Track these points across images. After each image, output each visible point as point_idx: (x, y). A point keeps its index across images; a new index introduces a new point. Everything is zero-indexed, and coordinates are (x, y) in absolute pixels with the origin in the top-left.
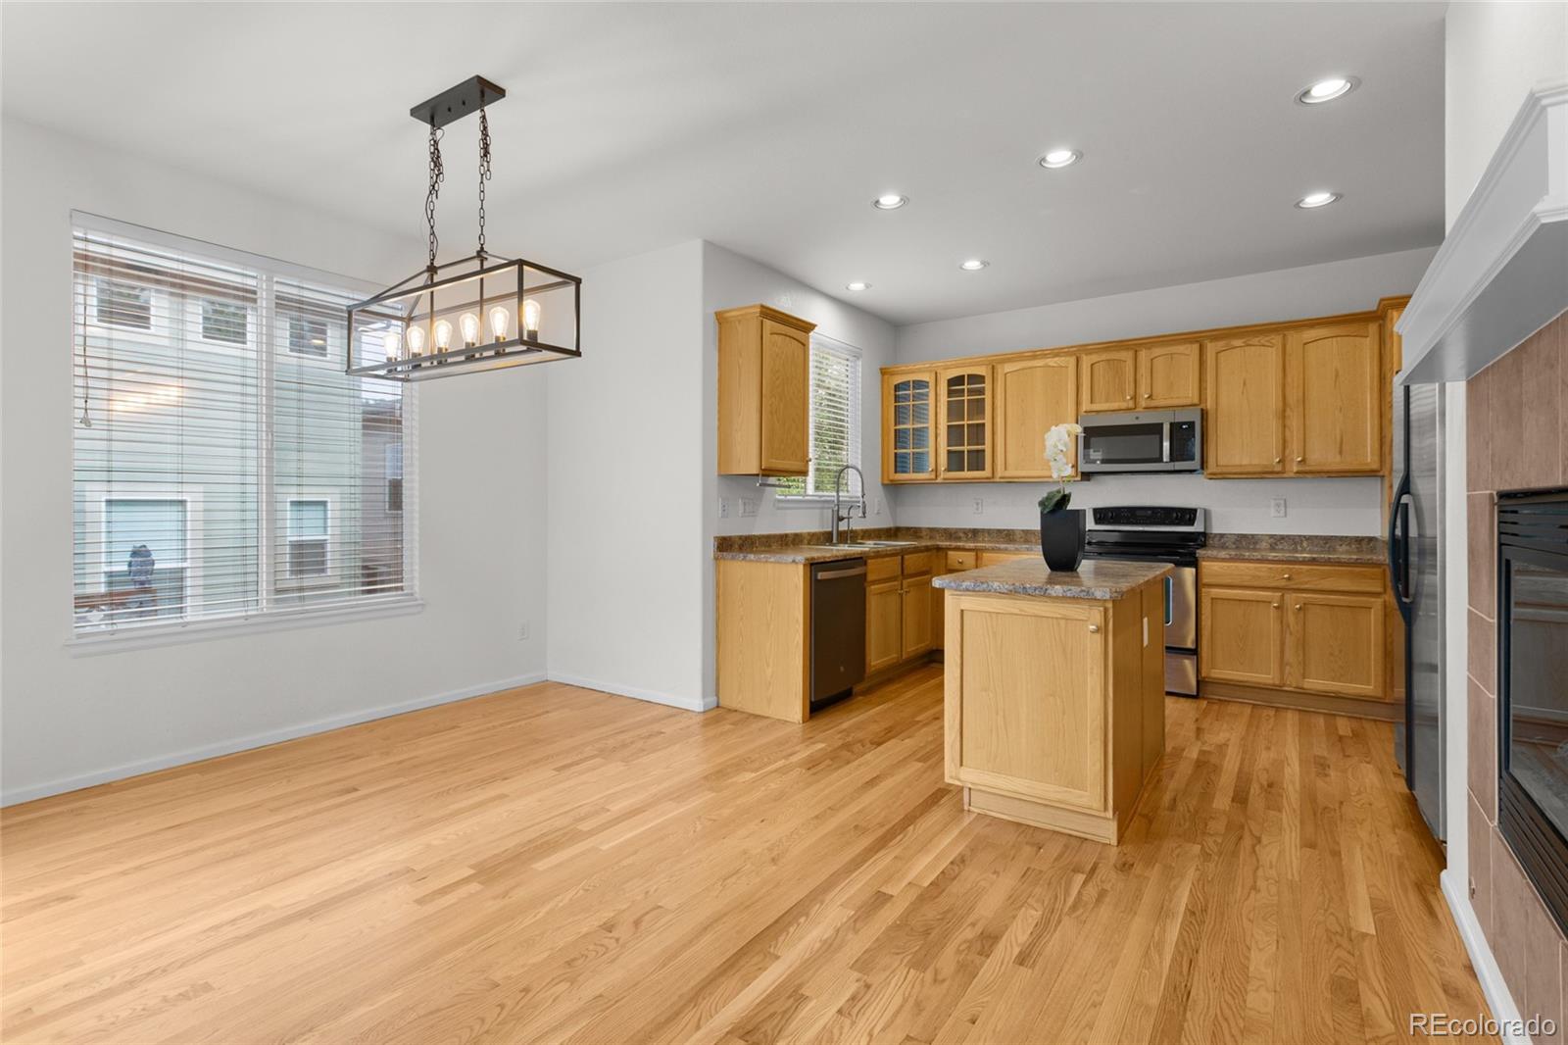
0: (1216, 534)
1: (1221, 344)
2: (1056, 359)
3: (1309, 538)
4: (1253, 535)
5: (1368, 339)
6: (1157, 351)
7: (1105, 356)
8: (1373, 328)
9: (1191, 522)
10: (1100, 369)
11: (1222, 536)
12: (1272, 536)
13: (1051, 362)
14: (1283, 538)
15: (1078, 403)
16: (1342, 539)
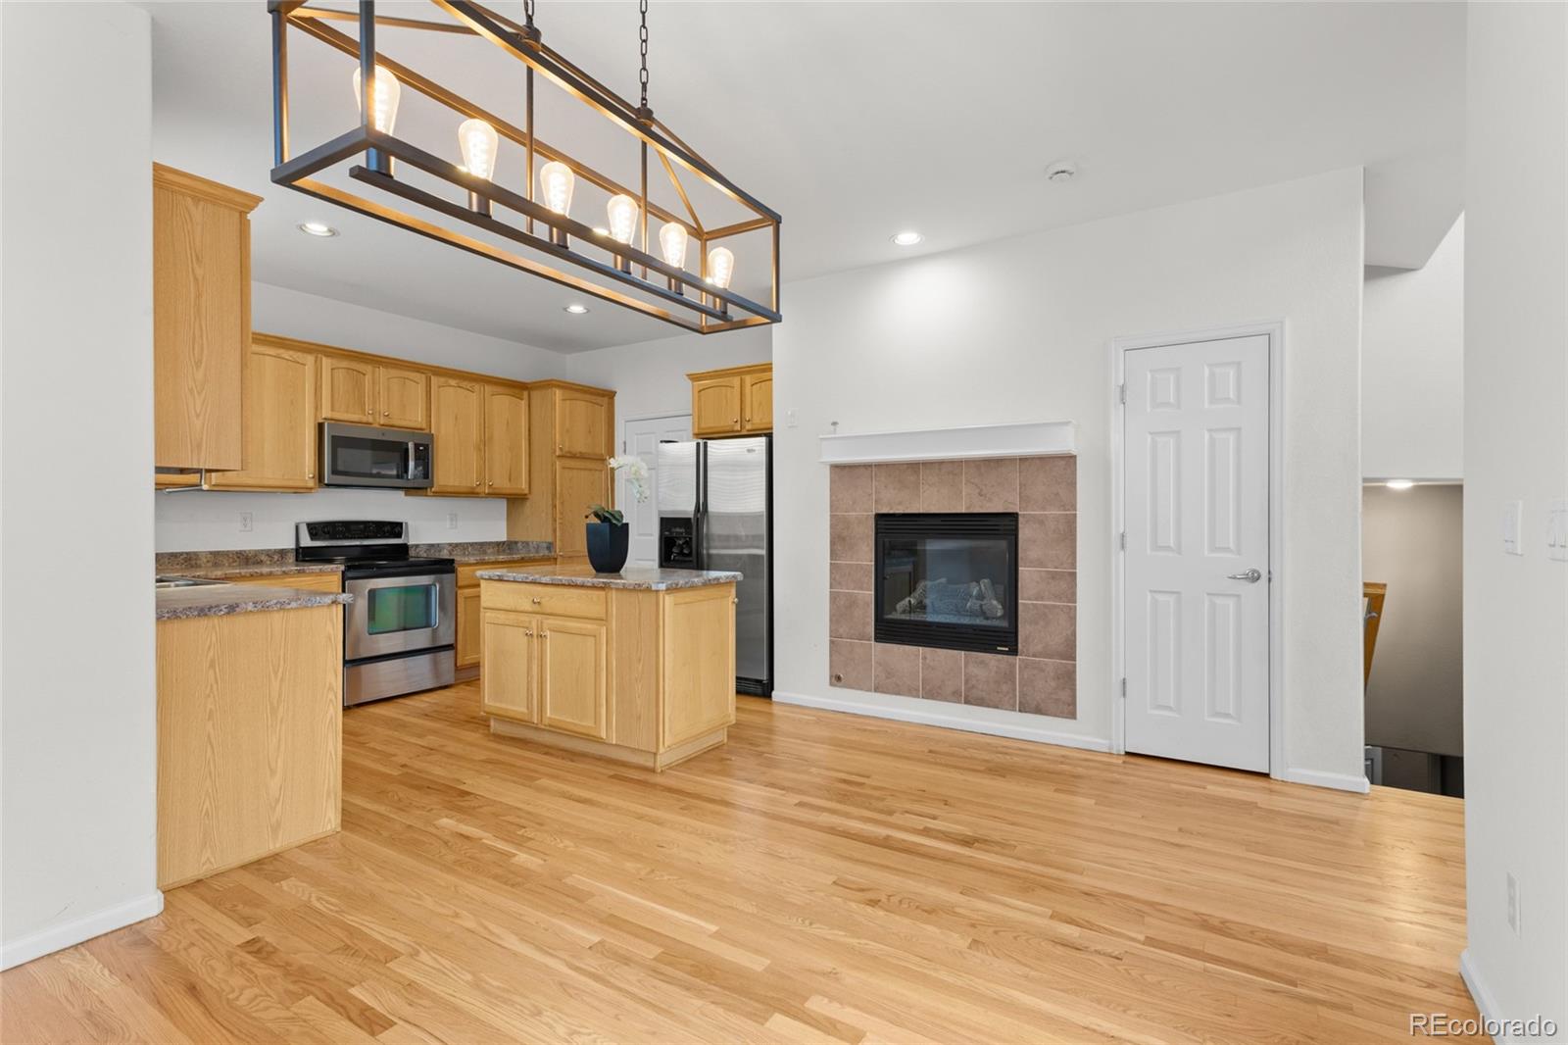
0: (413, 546)
1: (442, 380)
2: (291, 353)
3: (472, 544)
4: (438, 545)
5: (523, 402)
6: (394, 372)
7: (345, 364)
8: (526, 393)
9: (399, 535)
10: (340, 375)
11: (417, 546)
12: (450, 544)
13: (286, 354)
14: (457, 545)
15: (317, 407)
16: (490, 543)
